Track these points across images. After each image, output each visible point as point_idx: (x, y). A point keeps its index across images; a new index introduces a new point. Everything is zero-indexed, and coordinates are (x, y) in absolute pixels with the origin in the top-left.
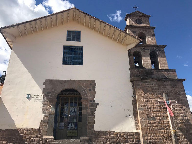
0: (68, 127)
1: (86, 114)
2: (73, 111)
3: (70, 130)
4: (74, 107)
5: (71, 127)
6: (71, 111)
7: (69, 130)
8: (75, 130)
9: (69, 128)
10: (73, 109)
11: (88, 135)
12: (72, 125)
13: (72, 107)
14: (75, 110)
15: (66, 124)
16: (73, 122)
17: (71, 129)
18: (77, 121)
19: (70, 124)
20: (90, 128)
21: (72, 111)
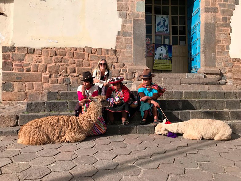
0: (156, 54)
1: (213, 22)
2: (162, 23)
3: (160, 59)
4: (165, 16)
5: (161, 55)
6: (157, 23)
7: (157, 59)
8: (169, 60)
9: (157, 56)
10: (162, 19)
11: (216, 66)
12: (162, 50)
13: (160, 16)
14: (165, 21)
15: (150, 48)
16: (165, 45)
17: (161, 57)
18: (171, 44)
19: (159, 49)
20: (221, 52)
21: (159, 24)
